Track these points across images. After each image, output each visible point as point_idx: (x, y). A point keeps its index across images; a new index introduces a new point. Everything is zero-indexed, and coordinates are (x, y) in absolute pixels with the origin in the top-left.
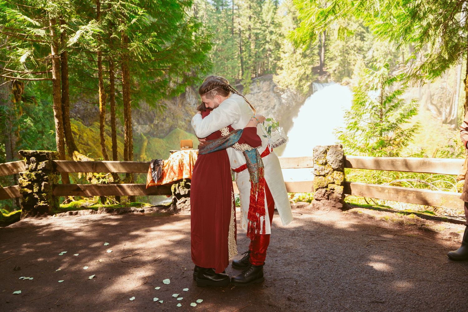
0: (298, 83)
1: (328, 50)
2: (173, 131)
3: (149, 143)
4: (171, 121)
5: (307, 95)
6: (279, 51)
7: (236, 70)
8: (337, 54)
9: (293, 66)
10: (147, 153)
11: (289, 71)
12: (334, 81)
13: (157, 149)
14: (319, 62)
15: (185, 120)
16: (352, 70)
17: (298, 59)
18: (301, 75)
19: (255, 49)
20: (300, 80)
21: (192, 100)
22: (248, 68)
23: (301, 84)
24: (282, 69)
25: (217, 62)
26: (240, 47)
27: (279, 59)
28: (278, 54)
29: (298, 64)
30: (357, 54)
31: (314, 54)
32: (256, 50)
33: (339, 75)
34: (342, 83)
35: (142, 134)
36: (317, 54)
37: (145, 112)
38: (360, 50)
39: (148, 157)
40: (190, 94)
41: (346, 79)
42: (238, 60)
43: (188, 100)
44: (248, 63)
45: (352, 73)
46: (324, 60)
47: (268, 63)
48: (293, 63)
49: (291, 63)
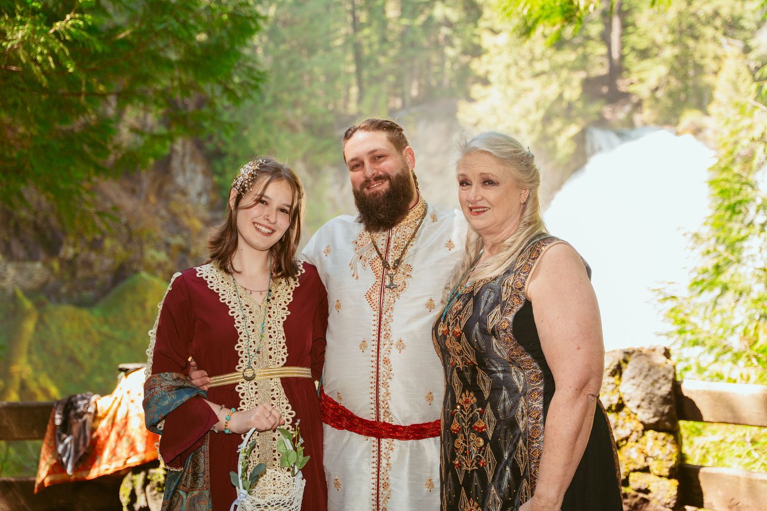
0: (539, 127)
1: (633, 24)
2: (128, 282)
3: (41, 321)
4: (120, 249)
5: (567, 165)
6: (476, 26)
7: (339, 85)
8: (660, 38)
9: (522, 74)
10: (35, 358)
11: (511, 91)
12: (656, 122)
13: (70, 344)
14: (606, 61)
15: (168, 245)
16: (710, 88)
17: (538, 51)
18: (548, 105)
19: (401, 17)
20: (547, 119)
21: (192, 180)
22: (377, 80)
23: (551, 129)
24: (485, 82)
25: (277, 59)
26: (353, 12)
27: (476, 51)
28: (474, 35)
29: (539, 66)
30: (723, 40)
31: (588, 38)
32: (405, 22)
33: (669, 103)
34: (680, 128)
35: (20, 294)
36: (598, 38)
37: (31, 217)
38: (733, 26)
39: (35, 369)
40: (187, 159)
41: (690, 117)
42: (345, 51)
43: (180, 180)
44: (377, 65)
45: (711, 99)
46: (622, 57)
47: (442, 64)
48: (523, 63)
49: (516, 63)
